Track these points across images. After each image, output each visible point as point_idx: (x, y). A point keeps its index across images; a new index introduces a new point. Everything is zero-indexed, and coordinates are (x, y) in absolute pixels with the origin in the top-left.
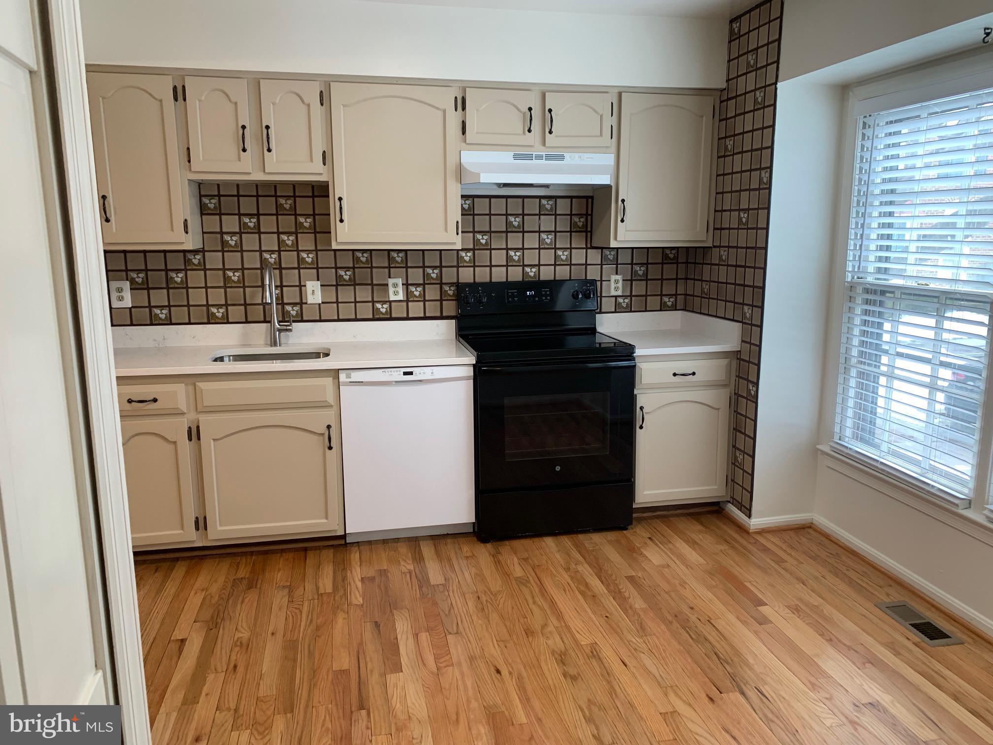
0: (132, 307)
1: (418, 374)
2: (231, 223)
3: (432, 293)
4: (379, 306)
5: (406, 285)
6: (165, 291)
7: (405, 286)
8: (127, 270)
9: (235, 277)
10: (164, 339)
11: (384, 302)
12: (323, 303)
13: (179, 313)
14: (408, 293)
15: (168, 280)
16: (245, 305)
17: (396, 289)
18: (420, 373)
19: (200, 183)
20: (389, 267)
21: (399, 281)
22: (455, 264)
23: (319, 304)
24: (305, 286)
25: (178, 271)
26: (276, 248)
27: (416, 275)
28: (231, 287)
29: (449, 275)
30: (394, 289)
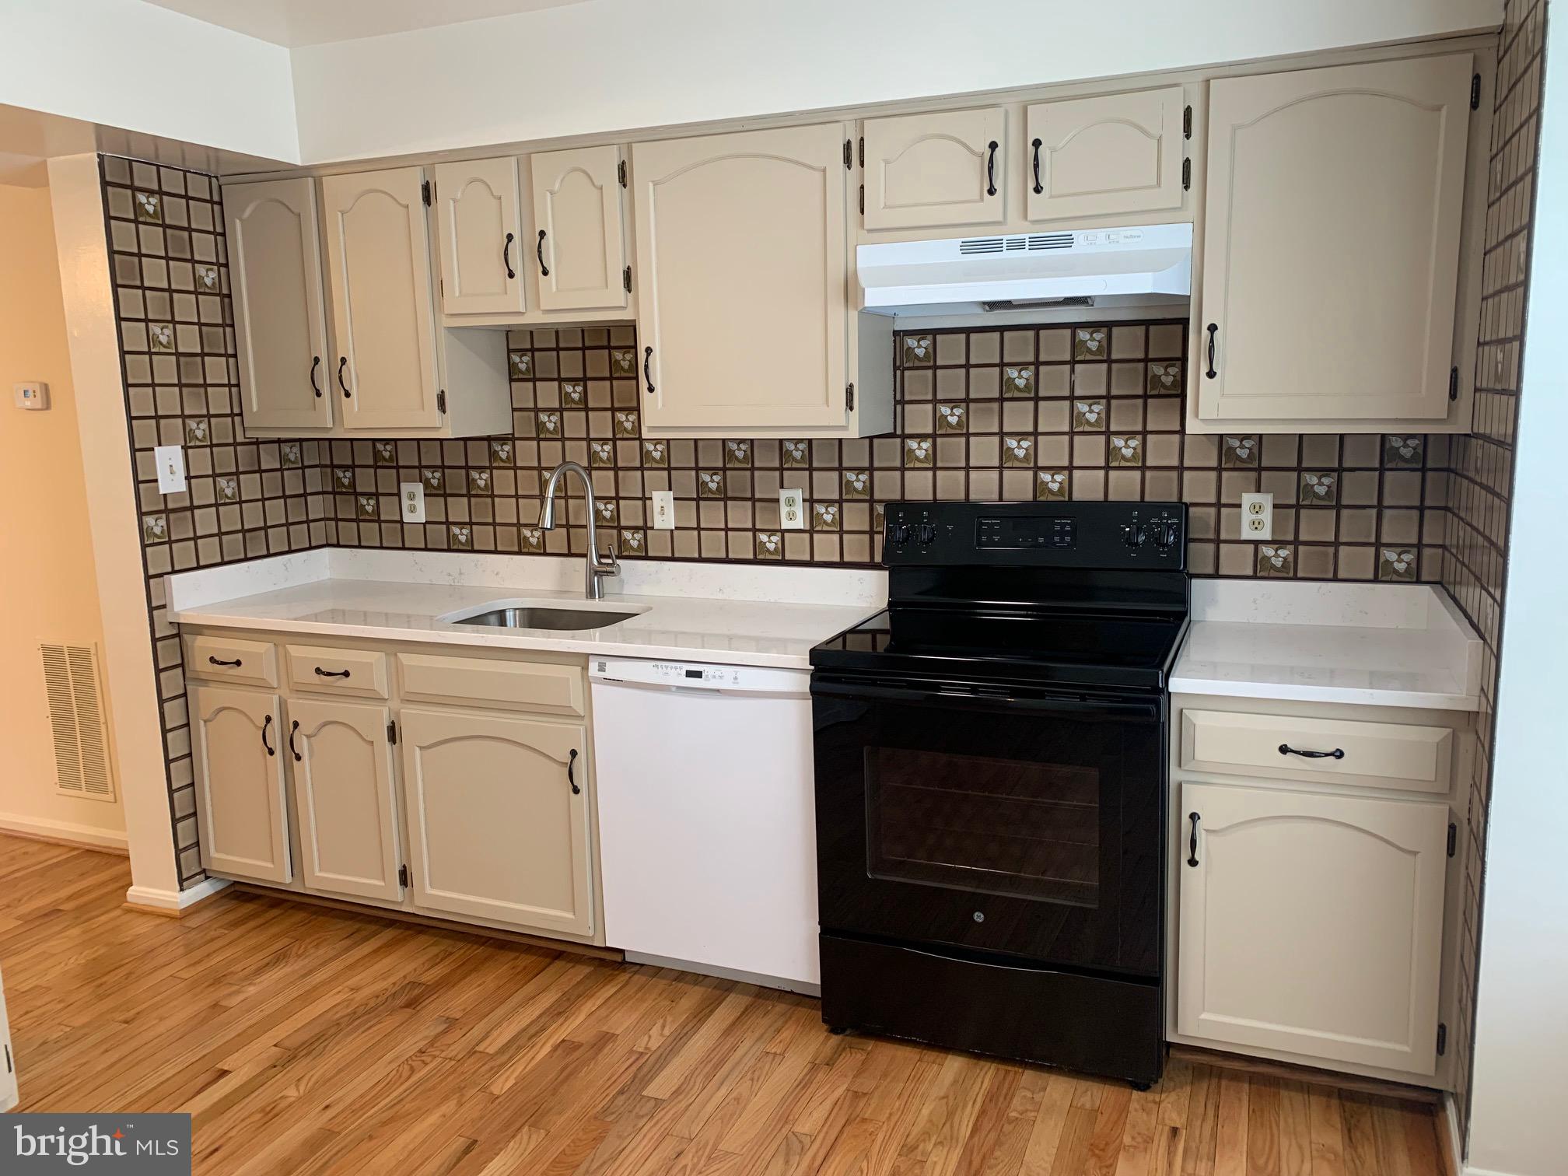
0: (427, 522)
2: (548, 393)
3: (856, 517)
4: (763, 537)
5: (810, 501)
6: (465, 500)
7: (807, 504)
8: (420, 467)
10: (461, 574)
11: (773, 532)
12: (676, 528)
13: (483, 535)
14: (813, 517)
15: (470, 482)
16: (570, 526)
17: (793, 509)
18: (714, 677)
19: (508, 331)
20: (781, 469)
21: (798, 495)
22: (898, 464)
23: (672, 531)
24: (651, 499)
25: (481, 469)
26: (610, 436)
27: (827, 485)
29: (887, 487)
30: (788, 509)
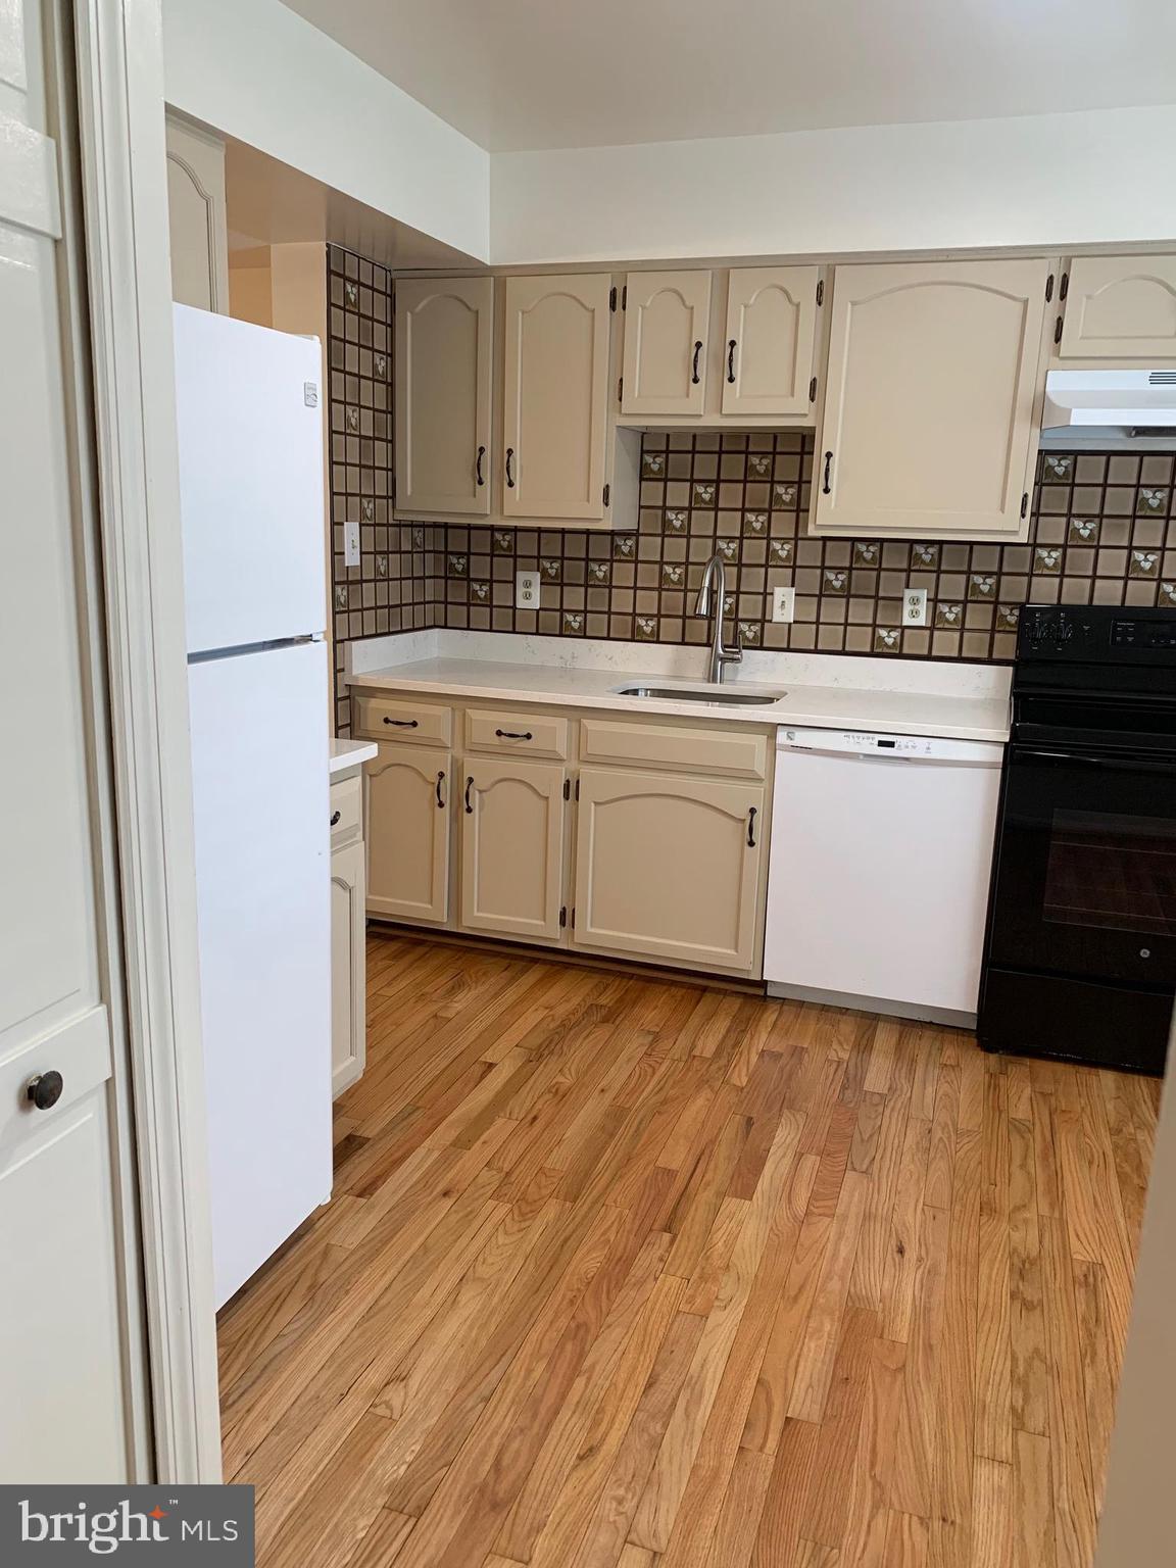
0: (541, 609)
1: (904, 747)
2: (679, 494)
3: (979, 617)
4: (883, 633)
5: (934, 601)
6: (582, 589)
7: (931, 603)
8: (539, 557)
9: (675, 574)
10: (573, 658)
11: (893, 628)
12: (795, 622)
13: (597, 623)
14: (935, 616)
15: (588, 573)
16: (684, 617)
17: (917, 607)
18: (907, 747)
19: (644, 433)
20: (909, 571)
21: (923, 595)
22: (1027, 570)
23: (790, 624)
24: (772, 594)
25: (602, 561)
26: (738, 535)
27: (953, 586)
28: (668, 590)
29: (1013, 589)
30: (912, 607)
